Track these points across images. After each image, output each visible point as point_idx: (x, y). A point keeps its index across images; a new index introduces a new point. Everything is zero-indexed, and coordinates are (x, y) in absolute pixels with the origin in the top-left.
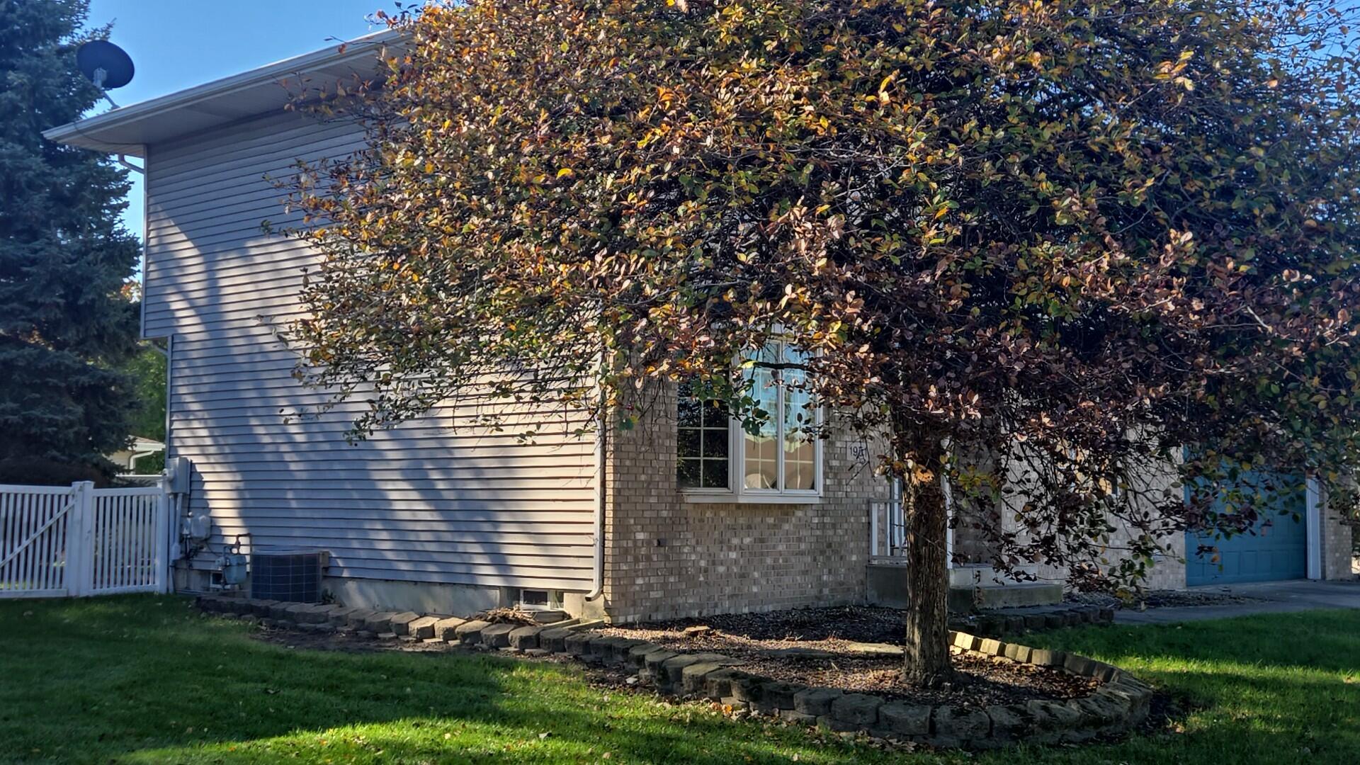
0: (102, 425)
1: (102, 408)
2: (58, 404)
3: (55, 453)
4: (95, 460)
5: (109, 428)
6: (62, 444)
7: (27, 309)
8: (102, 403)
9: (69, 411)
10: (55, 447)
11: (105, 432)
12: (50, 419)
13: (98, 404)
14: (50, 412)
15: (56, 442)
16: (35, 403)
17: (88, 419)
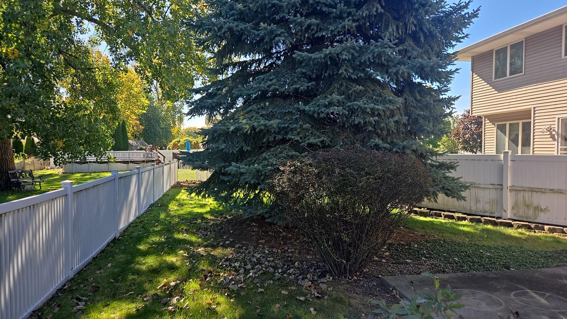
0: (419, 115)
1: (419, 101)
2: (380, 95)
3: (378, 141)
4: (414, 147)
5: (424, 118)
6: (385, 133)
7: (353, 10)
8: (419, 98)
9: (390, 101)
10: (379, 136)
11: (421, 121)
12: (372, 109)
13: (416, 99)
14: (373, 102)
15: (379, 131)
16: (359, 95)
17: (407, 110)
